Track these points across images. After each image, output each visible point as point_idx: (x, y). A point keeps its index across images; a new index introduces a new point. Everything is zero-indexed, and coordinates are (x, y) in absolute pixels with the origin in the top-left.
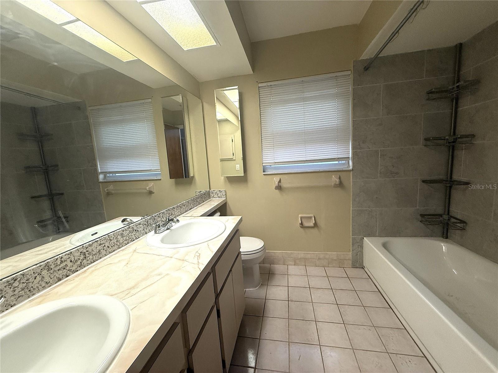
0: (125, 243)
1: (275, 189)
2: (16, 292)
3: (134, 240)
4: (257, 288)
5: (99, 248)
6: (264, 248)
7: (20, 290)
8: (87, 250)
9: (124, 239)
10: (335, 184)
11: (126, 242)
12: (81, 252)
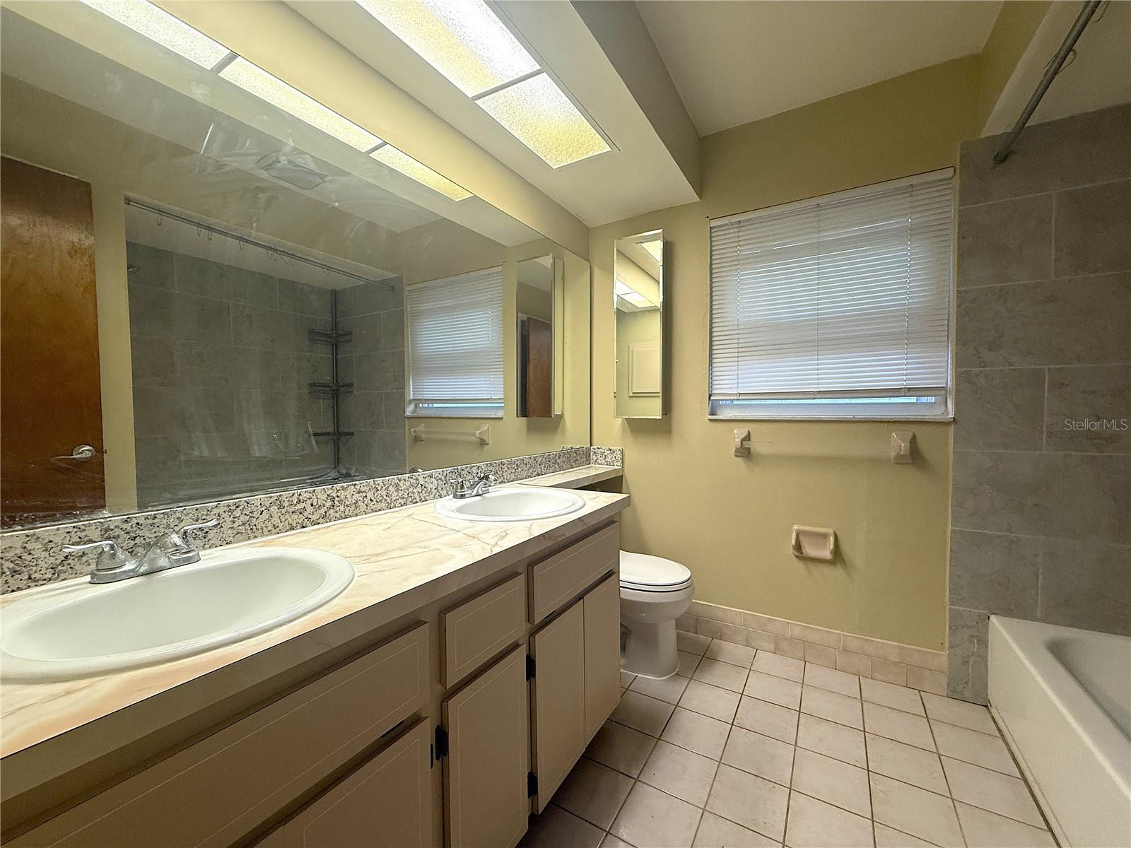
0: (400, 503)
1: (736, 456)
2: (236, 525)
3: (416, 502)
4: (664, 678)
5: (357, 496)
6: (688, 585)
7: (241, 523)
8: (339, 494)
9: (400, 495)
10: (899, 457)
11: (402, 501)
12: (328, 495)
